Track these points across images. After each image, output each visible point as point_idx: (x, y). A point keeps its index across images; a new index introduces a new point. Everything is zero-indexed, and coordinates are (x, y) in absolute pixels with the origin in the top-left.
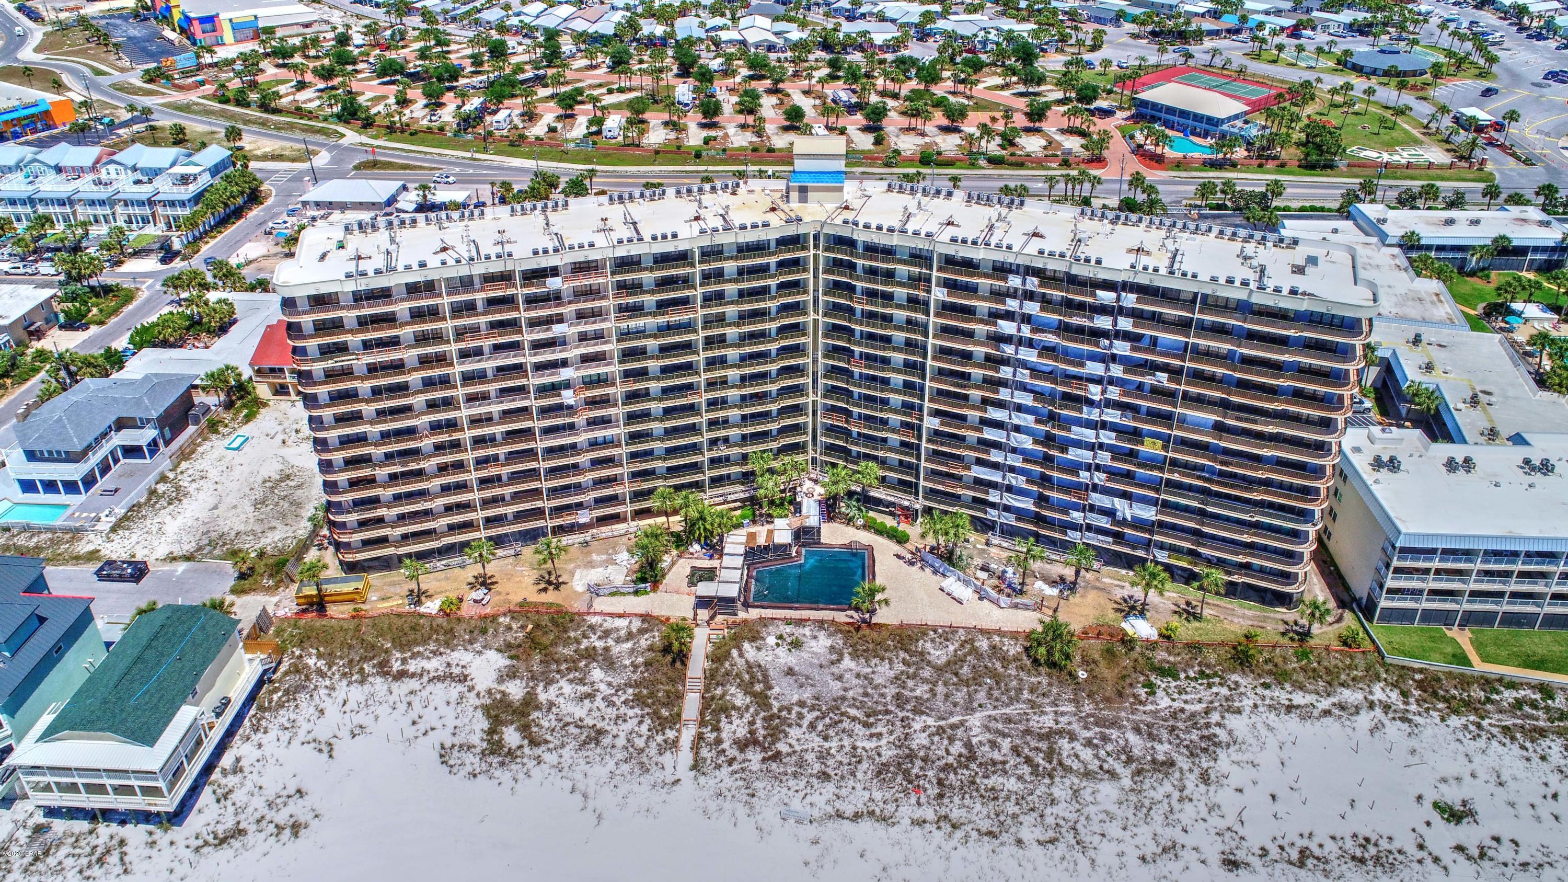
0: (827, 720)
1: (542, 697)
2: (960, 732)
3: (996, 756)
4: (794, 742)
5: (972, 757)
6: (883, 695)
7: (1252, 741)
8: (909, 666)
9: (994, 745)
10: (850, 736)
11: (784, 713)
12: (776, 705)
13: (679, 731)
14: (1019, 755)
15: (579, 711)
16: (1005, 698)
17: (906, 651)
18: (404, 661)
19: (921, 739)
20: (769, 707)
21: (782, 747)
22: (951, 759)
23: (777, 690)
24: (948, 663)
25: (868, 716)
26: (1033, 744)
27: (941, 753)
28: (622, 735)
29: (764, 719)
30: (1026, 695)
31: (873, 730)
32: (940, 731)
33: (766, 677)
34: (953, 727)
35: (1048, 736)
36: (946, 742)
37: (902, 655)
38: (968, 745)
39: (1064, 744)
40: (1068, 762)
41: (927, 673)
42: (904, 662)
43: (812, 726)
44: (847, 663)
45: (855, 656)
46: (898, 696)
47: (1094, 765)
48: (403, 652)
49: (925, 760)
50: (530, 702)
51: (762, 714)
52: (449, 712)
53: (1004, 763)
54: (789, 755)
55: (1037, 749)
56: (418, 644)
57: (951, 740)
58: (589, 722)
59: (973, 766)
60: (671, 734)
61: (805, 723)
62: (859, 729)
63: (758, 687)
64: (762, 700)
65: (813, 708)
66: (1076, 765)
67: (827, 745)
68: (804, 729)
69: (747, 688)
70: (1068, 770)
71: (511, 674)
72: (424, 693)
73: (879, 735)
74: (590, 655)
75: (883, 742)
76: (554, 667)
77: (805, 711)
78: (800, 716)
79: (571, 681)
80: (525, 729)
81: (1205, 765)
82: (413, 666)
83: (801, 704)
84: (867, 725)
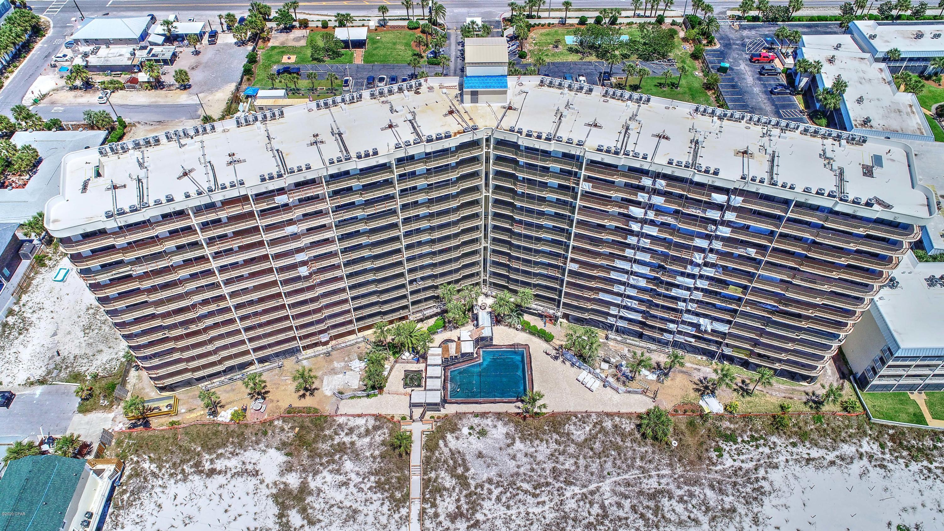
0: (508, 494)
1: (313, 485)
2: (596, 497)
3: (621, 514)
4: (487, 512)
5: (605, 516)
6: (543, 469)
7: (784, 488)
8: (560, 444)
9: (619, 505)
10: (524, 504)
11: (479, 490)
12: (473, 483)
13: (409, 507)
14: (636, 513)
15: (338, 496)
16: (624, 466)
17: (558, 433)
18: (212, 461)
19: (571, 504)
20: (468, 485)
21: (479, 516)
22: (592, 519)
23: (472, 471)
24: (586, 440)
25: (535, 488)
26: (645, 503)
27: (585, 514)
28: (371, 514)
29: (466, 496)
30: (638, 463)
31: (539, 499)
32: (584, 497)
33: (464, 460)
34: (592, 493)
35: (654, 495)
36: (588, 506)
37: (555, 436)
38: (603, 507)
39: (665, 501)
40: (668, 515)
41: (572, 449)
42: (557, 442)
43: (498, 499)
44: (519, 445)
45: (523, 439)
46: (554, 470)
47: (684, 517)
48: (210, 454)
49: (575, 520)
50: (304, 490)
51: (465, 492)
52: (249, 500)
53: (627, 519)
54: (484, 522)
55: (648, 507)
56: (219, 447)
57: (591, 504)
58: (347, 503)
59: (607, 522)
60: (404, 511)
61: (494, 497)
62: (530, 500)
63: (460, 471)
64: (463, 481)
65: (498, 485)
66: (673, 517)
67: (509, 513)
68: (493, 501)
69: (452, 472)
70: (669, 521)
71: (289, 468)
72: (230, 486)
73: (544, 503)
74: (341, 448)
75: (546, 507)
76: (318, 460)
77: (493, 487)
78: (490, 492)
79: (331, 472)
80: (303, 510)
81: (756, 510)
82: (219, 465)
83: (490, 481)
84: (535, 496)
